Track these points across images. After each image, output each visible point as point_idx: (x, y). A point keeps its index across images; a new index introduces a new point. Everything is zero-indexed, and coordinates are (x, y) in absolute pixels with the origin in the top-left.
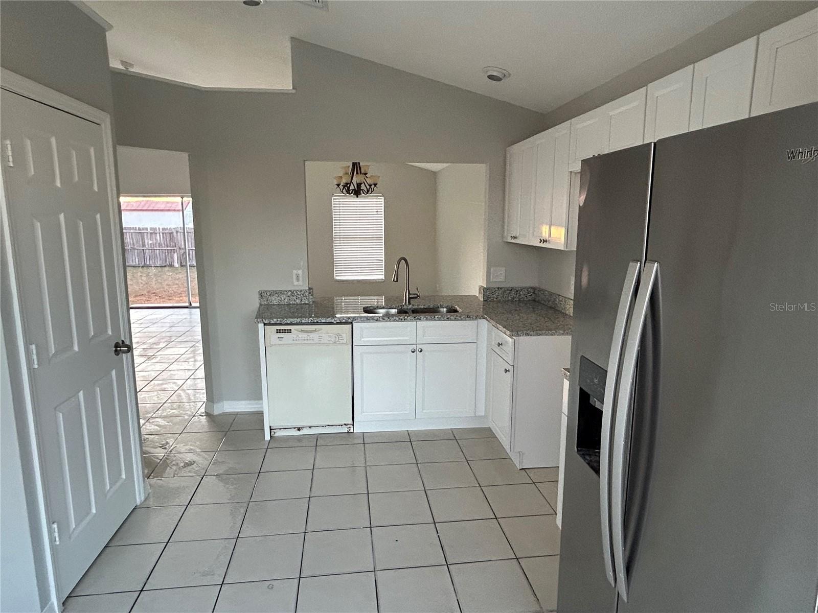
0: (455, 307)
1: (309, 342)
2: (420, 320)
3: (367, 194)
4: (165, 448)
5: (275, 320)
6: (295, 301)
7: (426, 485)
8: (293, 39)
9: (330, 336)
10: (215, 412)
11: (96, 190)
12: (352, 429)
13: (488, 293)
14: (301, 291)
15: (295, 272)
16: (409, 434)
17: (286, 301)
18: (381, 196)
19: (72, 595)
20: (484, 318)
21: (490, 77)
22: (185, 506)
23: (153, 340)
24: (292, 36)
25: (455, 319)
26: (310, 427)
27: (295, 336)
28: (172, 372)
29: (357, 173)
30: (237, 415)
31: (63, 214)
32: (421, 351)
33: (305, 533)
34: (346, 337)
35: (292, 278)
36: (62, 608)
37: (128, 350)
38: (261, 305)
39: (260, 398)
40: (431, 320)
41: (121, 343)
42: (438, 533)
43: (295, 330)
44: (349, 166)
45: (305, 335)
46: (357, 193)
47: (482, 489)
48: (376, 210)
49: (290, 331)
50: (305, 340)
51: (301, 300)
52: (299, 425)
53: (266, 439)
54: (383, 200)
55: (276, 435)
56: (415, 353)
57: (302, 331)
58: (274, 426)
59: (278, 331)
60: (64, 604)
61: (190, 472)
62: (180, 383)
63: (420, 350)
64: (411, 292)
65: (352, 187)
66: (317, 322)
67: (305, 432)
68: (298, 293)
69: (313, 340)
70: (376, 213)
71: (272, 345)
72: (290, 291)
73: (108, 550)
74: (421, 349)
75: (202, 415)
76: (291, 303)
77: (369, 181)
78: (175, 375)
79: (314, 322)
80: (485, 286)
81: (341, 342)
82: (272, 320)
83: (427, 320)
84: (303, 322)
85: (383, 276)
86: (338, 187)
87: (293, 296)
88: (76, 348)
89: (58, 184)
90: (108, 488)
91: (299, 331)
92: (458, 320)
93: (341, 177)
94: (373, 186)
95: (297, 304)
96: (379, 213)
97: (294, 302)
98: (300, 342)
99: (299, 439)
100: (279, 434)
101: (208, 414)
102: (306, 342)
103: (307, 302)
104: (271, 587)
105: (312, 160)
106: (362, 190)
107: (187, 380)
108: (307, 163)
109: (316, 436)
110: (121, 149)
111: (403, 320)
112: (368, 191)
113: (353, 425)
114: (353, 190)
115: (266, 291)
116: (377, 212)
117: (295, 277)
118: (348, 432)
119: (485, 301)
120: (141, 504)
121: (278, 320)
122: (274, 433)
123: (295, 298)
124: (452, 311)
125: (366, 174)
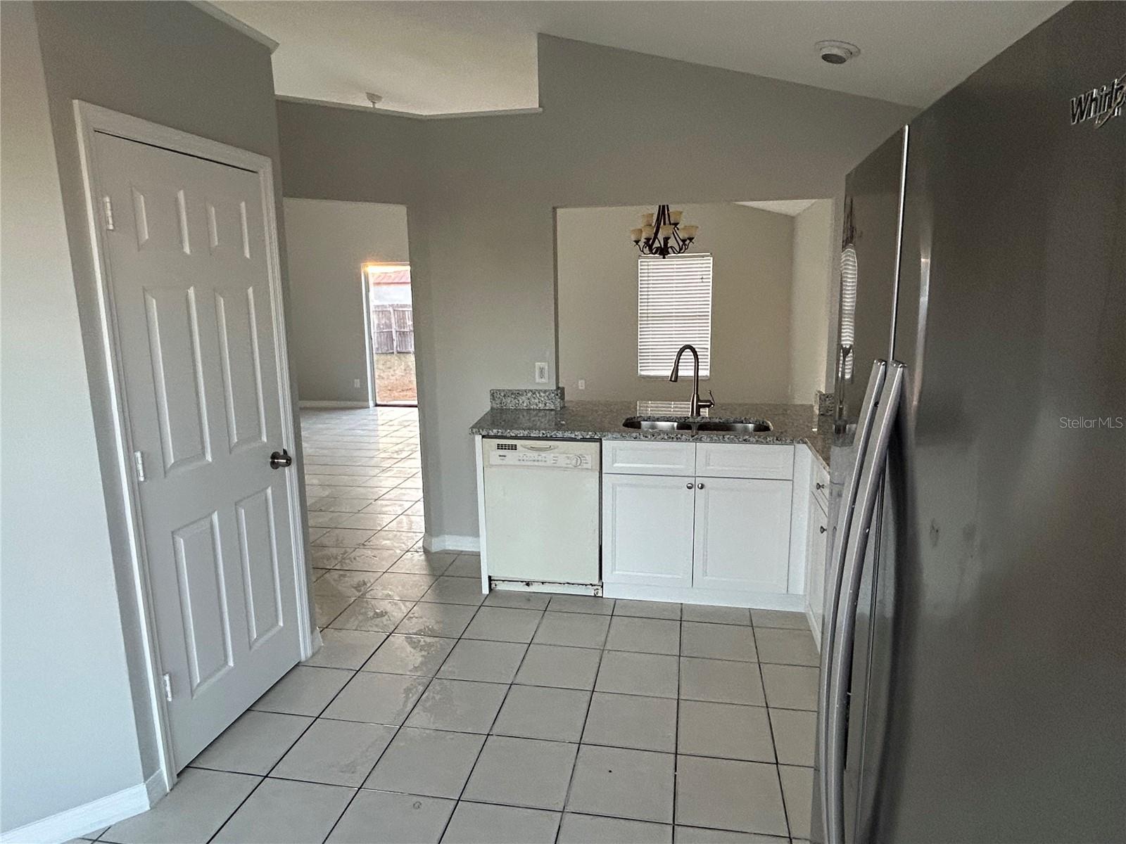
0: (767, 423)
1: (540, 464)
2: (701, 440)
3: (679, 253)
4: (360, 591)
5: (495, 431)
6: (537, 405)
7: (682, 691)
8: (541, 36)
9: (568, 458)
10: (433, 548)
11: (248, 256)
12: (600, 591)
13: (827, 403)
14: (545, 392)
15: (538, 364)
16: (682, 609)
17: (525, 405)
18: (708, 256)
19: (194, 765)
20: (806, 443)
21: (827, 58)
22: (355, 672)
23: (396, 448)
24: (539, 32)
25: (757, 442)
26: (543, 583)
27: (521, 455)
28: (403, 491)
29: (665, 224)
30: (459, 555)
31: (192, 288)
32: (702, 488)
33: (488, 735)
34: (592, 460)
35: (534, 372)
36: (176, 779)
37: (287, 462)
38: (492, 408)
39: (476, 534)
40: (718, 441)
41: (282, 453)
42: (676, 771)
43: (522, 446)
44: (652, 215)
45: (534, 455)
46: (663, 252)
47: (768, 711)
48: (701, 277)
49: (514, 447)
50: (534, 461)
51: (545, 404)
52: (527, 578)
53: (483, 592)
54: (711, 261)
55: (499, 588)
56: (693, 489)
57: (532, 448)
58: (495, 575)
59: (500, 447)
60: (179, 775)
61: (377, 626)
62: (407, 505)
63: (700, 486)
64: (701, 398)
65: (657, 244)
66: (551, 437)
67: (534, 588)
68: (542, 394)
69: (545, 461)
70: (701, 280)
71: (493, 465)
72: (531, 391)
73: (251, 714)
74: (702, 485)
75: (418, 550)
76: (532, 407)
77: (682, 235)
78: (404, 494)
79: (547, 437)
80: (824, 392)
81: (585, 466)
82: (490, 431)
83: (711, 441)
84: (532, 435)
85: (708, 372)
86: (637, 244)
87: (534, 398)
88: (209, 458)
89: (187, 250)
90: (255, 637)
91: (528, 448)
92: (762, 443)
93: (641, 231)
94: (688, 241)
95: (540, 410)
96: (704, 280)
97: (535, 407)
98: (529, 463)
99: (529, 597)
100: (501, 587)
101: (426, 551)
102: (536, 463)
103: (552, 407)
104: (417, 806)
105: (565, 206)
106: (671, 247)
107: (416, 502)
108: (559, 211)
109: (550, 595)
110: (289, 203)
111: (675, 439)
112: (681, 249)
113: (602, 587)
114: (657, 248)
115: (499, 390)
116: (702, 278)
117: (537, 371)
118: (595, 596)
119: (822, 414)
120: (306, 661)
121: (498, 432)
122: (496, 585)
123: (537, 401)
124: (762, 428)
125: (676, 224)
